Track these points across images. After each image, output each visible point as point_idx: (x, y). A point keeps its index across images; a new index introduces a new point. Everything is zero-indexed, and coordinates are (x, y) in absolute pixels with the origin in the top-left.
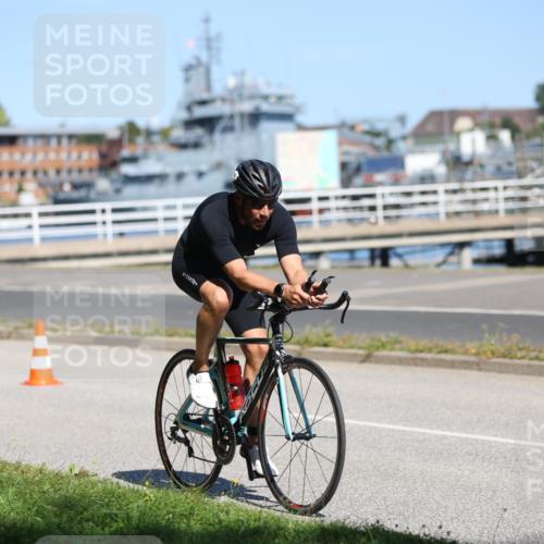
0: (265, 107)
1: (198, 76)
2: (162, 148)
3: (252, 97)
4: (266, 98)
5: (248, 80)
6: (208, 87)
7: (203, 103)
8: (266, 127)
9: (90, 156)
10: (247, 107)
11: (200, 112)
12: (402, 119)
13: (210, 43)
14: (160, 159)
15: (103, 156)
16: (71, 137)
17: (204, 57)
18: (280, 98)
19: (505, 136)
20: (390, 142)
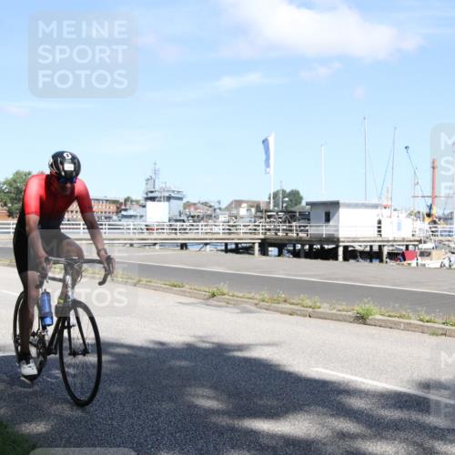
0: (173, 195)
1: (151, 182)
2: (136, 206)
3: (168, 191)
4: (174, 191)
5: (168, 185)
6: (154, 187)
7: (152, 192)
8: (172, 201)
9: (113, 208)
10: (167, 194)
11: (150, 195)
12: (219, 202)
13: (155, 172)
14: (135, 210)
15: (118, 208)
16: (107, 201)
17: (153, 176)
18: (179, 192)
19: (253, 210)
20: (215, 210)
